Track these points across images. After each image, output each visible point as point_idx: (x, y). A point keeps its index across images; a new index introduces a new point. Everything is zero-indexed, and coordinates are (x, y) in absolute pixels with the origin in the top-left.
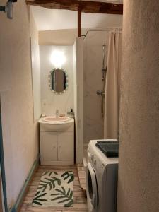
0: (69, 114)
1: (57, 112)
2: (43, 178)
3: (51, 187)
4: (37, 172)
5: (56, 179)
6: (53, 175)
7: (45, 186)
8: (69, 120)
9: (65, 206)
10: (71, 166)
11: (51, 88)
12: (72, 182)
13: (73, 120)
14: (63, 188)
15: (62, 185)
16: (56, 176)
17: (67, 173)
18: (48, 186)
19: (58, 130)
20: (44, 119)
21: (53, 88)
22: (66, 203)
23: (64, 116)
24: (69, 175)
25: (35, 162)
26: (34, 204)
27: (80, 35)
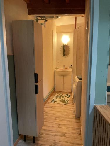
0: (70, 67)
1: (64, 66)
2: (56, 95)
3: (59, 98)
4: (53, 93)
5: (62, 96)
6: (61, 94)
7: (57, 98)
8: (70, 70)
9: (64, 104)
10: (70, 92)
11: (63, 56)
12: (69, 98)
13: (72, 70)
14: (64, 99)
15: (64, 98)
16: (62, 95)
17: (67, 94)
18: (58, 98)
19: (64, 75)
20: (57, 69)
21: (64, 55)
22: (65, 103)
23: (68, 68)
24: (68, 95)
25: (53, 88)
26: (52, 102)
27: (75, 28)
